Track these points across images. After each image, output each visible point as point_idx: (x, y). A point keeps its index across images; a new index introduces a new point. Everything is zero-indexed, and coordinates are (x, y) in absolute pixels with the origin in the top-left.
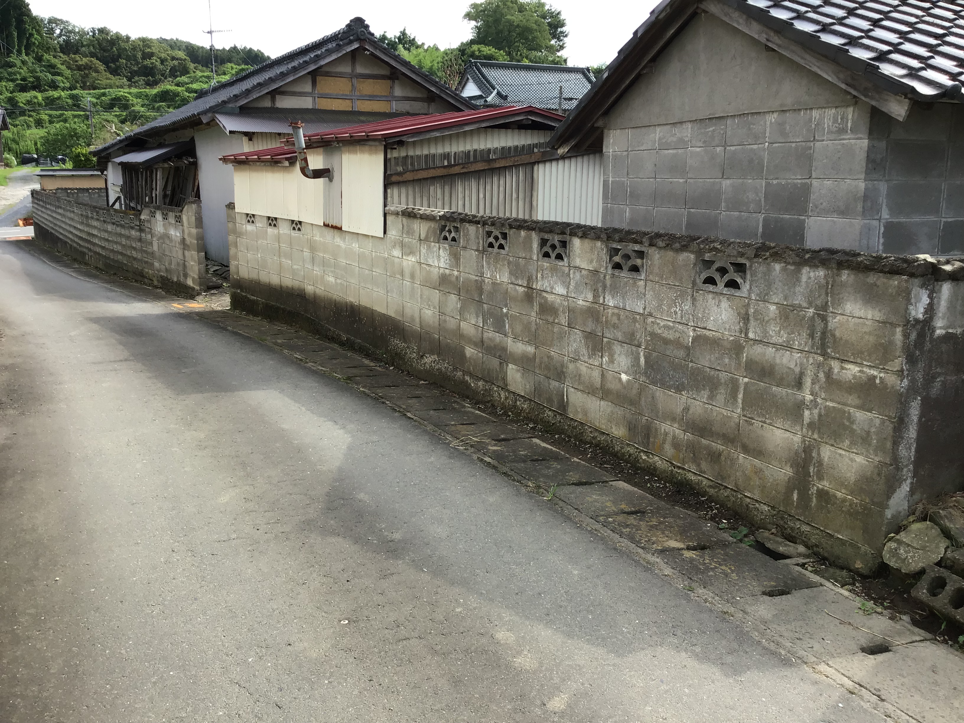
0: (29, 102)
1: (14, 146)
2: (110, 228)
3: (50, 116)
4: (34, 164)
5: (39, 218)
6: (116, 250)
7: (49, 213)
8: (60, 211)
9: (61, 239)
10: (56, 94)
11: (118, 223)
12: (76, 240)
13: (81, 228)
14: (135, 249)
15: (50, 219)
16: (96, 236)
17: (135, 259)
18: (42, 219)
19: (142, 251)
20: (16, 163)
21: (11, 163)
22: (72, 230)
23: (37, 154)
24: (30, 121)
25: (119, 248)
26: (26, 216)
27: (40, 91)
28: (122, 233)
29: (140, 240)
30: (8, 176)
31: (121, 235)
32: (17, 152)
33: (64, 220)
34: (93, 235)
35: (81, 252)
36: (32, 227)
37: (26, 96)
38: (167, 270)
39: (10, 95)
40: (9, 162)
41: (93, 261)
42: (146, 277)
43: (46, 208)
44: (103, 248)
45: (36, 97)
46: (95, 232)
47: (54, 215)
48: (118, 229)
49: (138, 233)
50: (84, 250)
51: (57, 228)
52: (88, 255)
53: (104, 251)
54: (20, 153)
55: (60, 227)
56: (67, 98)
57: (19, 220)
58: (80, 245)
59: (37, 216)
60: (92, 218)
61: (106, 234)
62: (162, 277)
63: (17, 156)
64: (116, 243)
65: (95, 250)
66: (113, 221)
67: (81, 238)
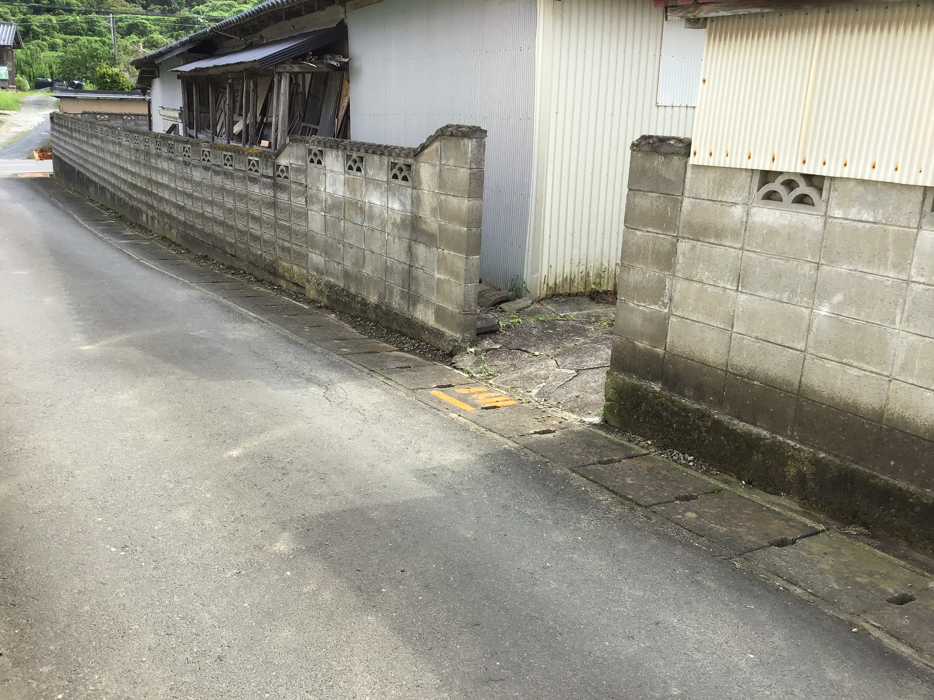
0: (43, 26)
1: (27, 69)
2: (197, 175)
3: (65, 40)
4: (48, 88)
5: (61, 150)
6: (210, 215)
7: (77, 144)
8: (94, 142)
9: (95, 182)
10: (71, 18)
11: (217, 169)
12: (124, 187)
13: (133, 170)
14: (256, 219)
15: (78, 152)
16: (167, 187)
17: (256, 239)
18: (65, 152)
19: (275, 226)
20: (29, 88)
21: (24, 86)
22: (116, 171)
23: (51, 79)
24: (44, 45)
25: (218, 213)
26: (42, 147)
27: (54, 15)
28: (228, 187)
29: (274, 205)
30: (21, 100)
31: (222, 190)
32: (30, 75)
33: (101, 155)
34: (160, 185)
35: (132, 207)
36: (51, 161)
37: (41, 19)
38: (347, 275)
39: (24, 17)
40: (22, 85)
41: (156, 226)
42: (283, 278)
43: (72, 137)
44: (182, 208)
45: (50, 20)
46: (165, 180)
47: (85, 147)
48: (218, 180)
49: (268, 193)
50: (140, 205)
51: (89, 167)
52: (147, 215)
53: (182, 214)
54: (34, 77)
55: (94, 165)
56: (83, 23)
57: (34, 152)
58: (131, 197)
59: (58, 148)
60: (159, 156)
61: (189, 186)
62: (331, 287)
63: (30, 80)
64: (211, 203)
65: (161, 208)
66: (205, 163)
67: (134, 186)
